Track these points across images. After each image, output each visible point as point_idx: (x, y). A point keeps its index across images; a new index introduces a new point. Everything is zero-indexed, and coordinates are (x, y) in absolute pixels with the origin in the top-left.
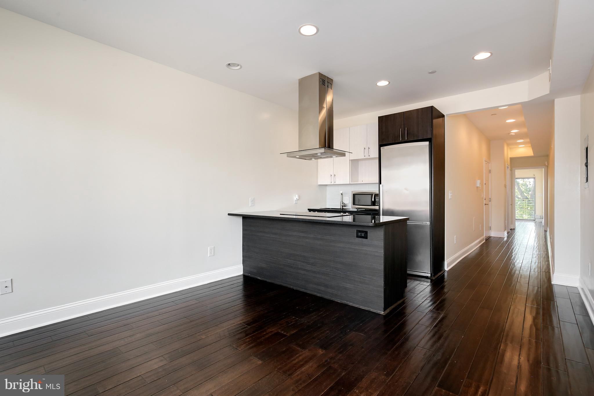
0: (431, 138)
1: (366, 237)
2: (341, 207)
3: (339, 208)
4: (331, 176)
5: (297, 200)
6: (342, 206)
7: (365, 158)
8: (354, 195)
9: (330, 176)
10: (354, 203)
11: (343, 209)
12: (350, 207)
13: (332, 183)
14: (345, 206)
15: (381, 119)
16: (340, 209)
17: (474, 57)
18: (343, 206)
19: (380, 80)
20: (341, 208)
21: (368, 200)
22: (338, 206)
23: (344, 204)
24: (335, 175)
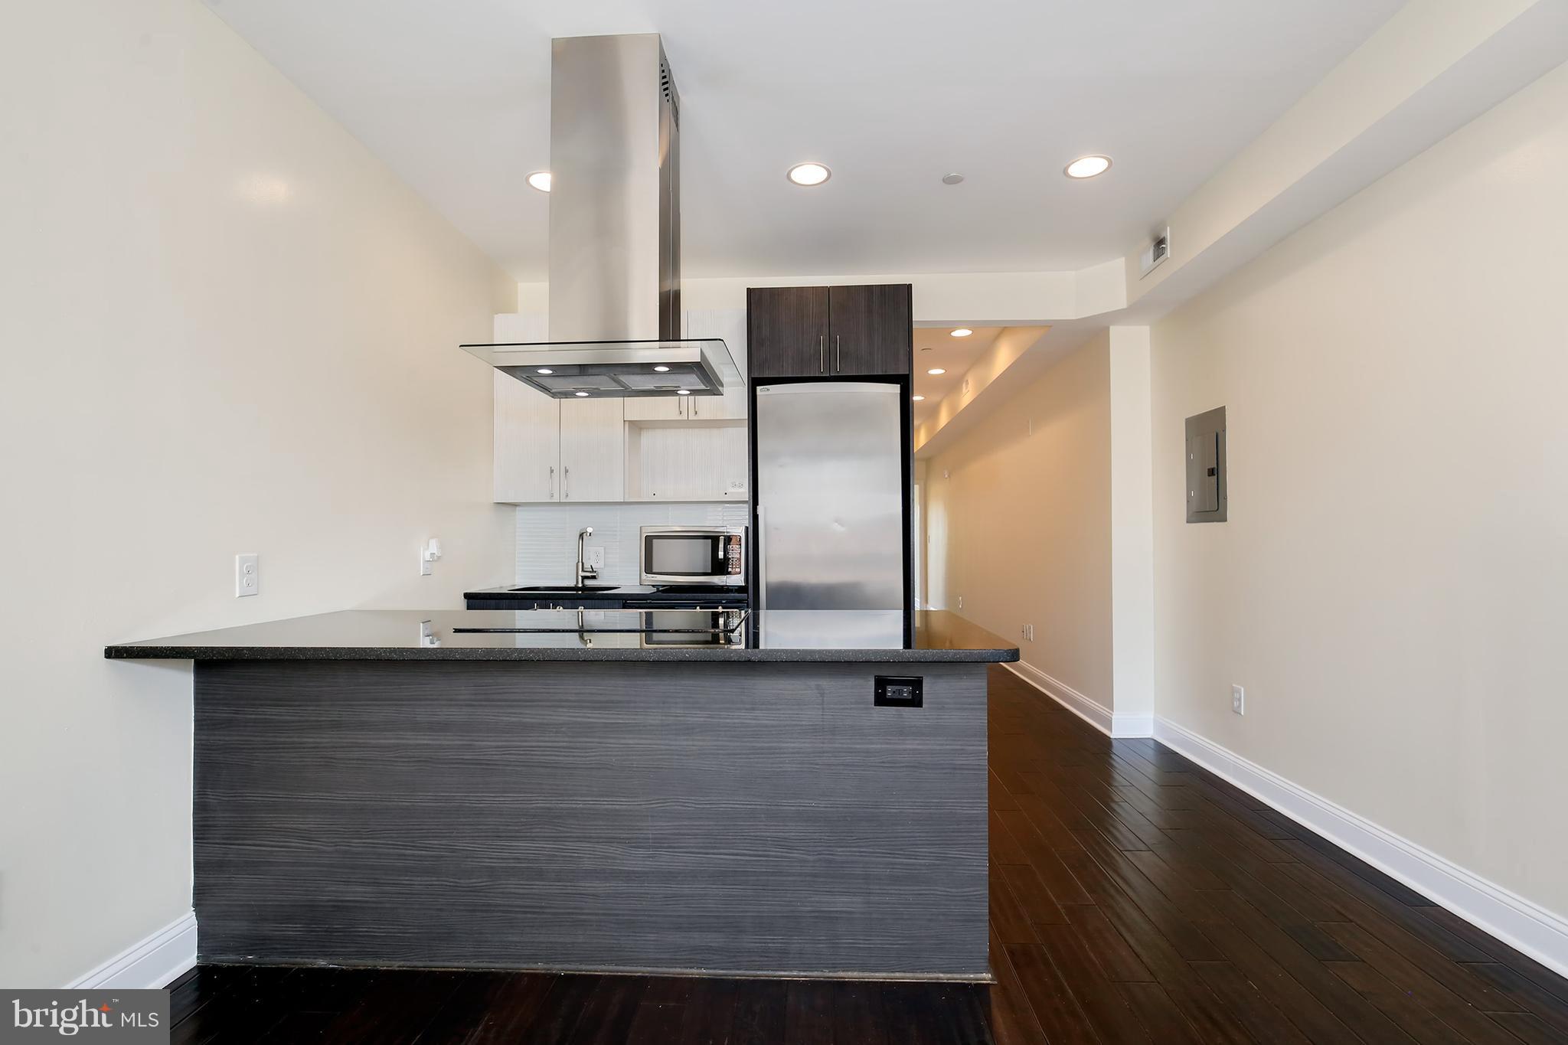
0: (909, 375)
1: (916, 701)
2: (577, 582)
3: (572, 584)
4: (552, 471)
5: (435, 559)
6: (580, 578)
7: (680, 418)
8: (649, 541)
9: (549, 472)
10: (649, 569)
11: (584, 588)
12: (628, 578)
13: (556, 499)
14: (594, 577)
15: (754, 296)
16: (575, 588)
17: (1069, 166)
18: (584, 578)
19: (799, 160)
20: (580, 585)
21: (698, 555)
22: (566, 578)
23: (593, 571)
24: (567, 471)
